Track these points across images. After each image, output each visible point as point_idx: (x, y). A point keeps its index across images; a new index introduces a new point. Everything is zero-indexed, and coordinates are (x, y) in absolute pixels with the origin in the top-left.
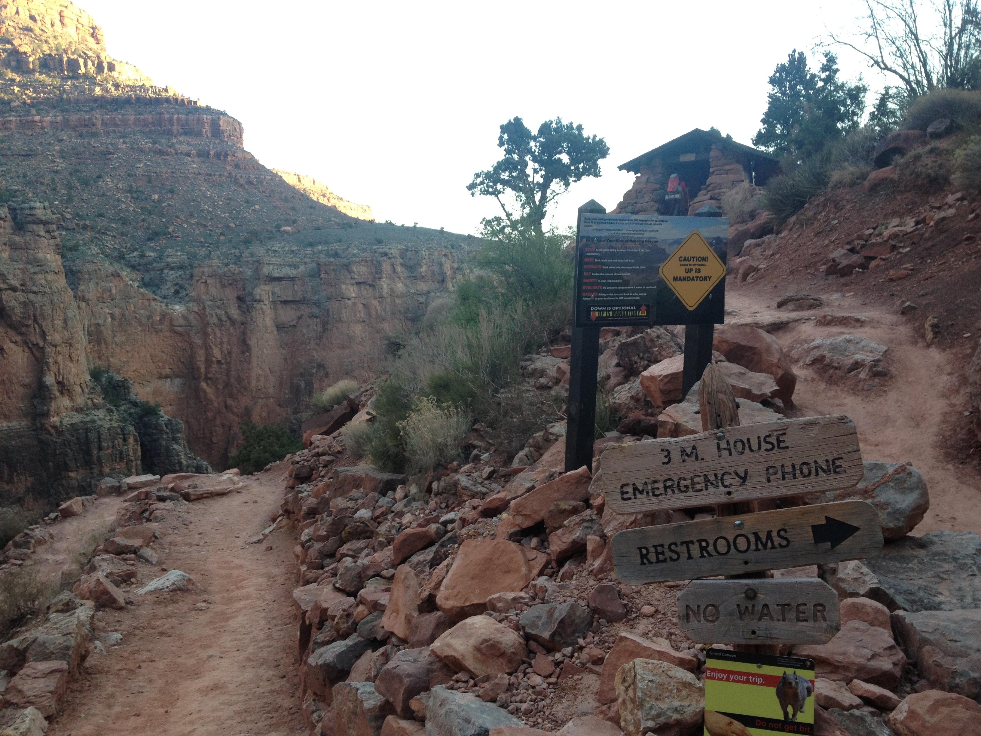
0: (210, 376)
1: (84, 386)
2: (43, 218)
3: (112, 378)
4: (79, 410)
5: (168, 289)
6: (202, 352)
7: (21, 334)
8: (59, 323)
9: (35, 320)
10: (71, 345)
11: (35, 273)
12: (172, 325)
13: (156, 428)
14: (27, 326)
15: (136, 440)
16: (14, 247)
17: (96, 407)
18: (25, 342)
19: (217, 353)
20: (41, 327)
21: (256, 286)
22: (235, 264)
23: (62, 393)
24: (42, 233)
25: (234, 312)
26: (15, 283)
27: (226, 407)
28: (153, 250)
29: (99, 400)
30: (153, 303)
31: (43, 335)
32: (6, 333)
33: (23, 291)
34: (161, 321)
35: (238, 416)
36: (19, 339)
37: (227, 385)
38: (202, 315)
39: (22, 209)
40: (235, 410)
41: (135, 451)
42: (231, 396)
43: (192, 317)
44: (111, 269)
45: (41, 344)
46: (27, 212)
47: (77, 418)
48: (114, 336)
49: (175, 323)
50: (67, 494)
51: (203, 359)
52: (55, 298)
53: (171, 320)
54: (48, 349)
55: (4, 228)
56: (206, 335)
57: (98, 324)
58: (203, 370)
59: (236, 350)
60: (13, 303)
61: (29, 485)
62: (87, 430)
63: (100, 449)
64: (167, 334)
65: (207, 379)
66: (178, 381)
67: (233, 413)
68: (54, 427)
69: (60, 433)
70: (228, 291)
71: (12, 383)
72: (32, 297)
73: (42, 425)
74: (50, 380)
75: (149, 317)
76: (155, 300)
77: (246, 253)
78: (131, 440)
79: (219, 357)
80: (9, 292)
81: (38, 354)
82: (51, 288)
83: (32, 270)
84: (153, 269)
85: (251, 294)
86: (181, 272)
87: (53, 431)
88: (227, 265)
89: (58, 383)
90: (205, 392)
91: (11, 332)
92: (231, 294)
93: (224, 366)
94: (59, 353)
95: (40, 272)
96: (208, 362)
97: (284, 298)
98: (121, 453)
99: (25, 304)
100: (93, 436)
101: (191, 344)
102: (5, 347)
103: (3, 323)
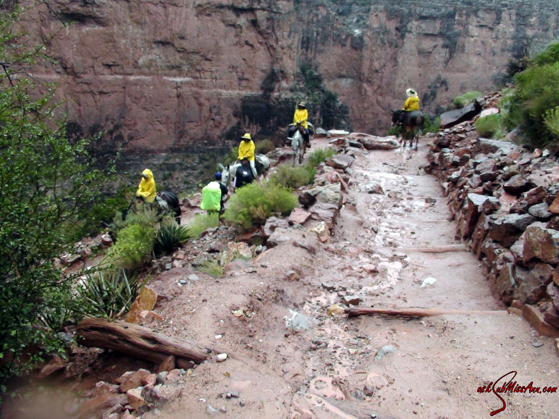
0: (370, 79)
1: (295, 76)
3: (312, 73)
4: (292, 90)
5: (353, 18)
6: (367, 63)
7: (265, 38)
8: (286, 34)
9: (273, 30)
10: (291, 49)
12: (352, 42)
13: (333, 109)
14: (268, 33)
15: (320, 114)
17: (301, 90)
18: (266, 44)
19: (377, 65)
20: (276, 35)
21: (409, 21)
23: (283, 78)
25: (392, 37)
26: (265, 6)
27: (377, 102)
29: (303, 86)
30: (342, 27)
31: (277, 40)
32: (256, 37)
33: (269, 11)
34: (346, 39)
35: (383, 109)
36: (263, 41)
37: (379, 87)
38: (371, 38)
40: (382, 105)
41: (319, 120)
42: (381, 95)
43: (365, 39)
44: (320, 2)
45: (275, 46)
47: (289, 95)
49: (354, 41)
51: (367, 67)
52: (286, 17)
53: (352, 39)
54: (278, 50)
56: (371, 52)
57: (308, 37)
58: (366, 75)
59: (389, 64)
60: (262, 19)
61: (259, 130)
64: (349, 48)
65: (368, 81)
66: (350, 80)
68: (276, 99)
69: (279, 103)
70: (391, 22)
71: (256, 68)
72: (272, 14)
73: (270, 96)
74: (277, 69)
75: (339, 36)
76: (344, 25)
78: (318, 113)
79: (378, 68)
80: (261, 11)
81: (272, 52)
82: (284, 10)
84: (346, 4)
85: (406, 26)
86: (363, 7)
87: (275, 101)
88: (393, 5)
89: (282, 71)
91: (260, 37)
92: (392, 25)
93: (380, 74)
94: (284, 53)
96: (370, 70)
97: (427, 32)
98: (311, 121)
99: (268, 20)
101: (361, 57)
102: (255, 46)
103: (255, 30)
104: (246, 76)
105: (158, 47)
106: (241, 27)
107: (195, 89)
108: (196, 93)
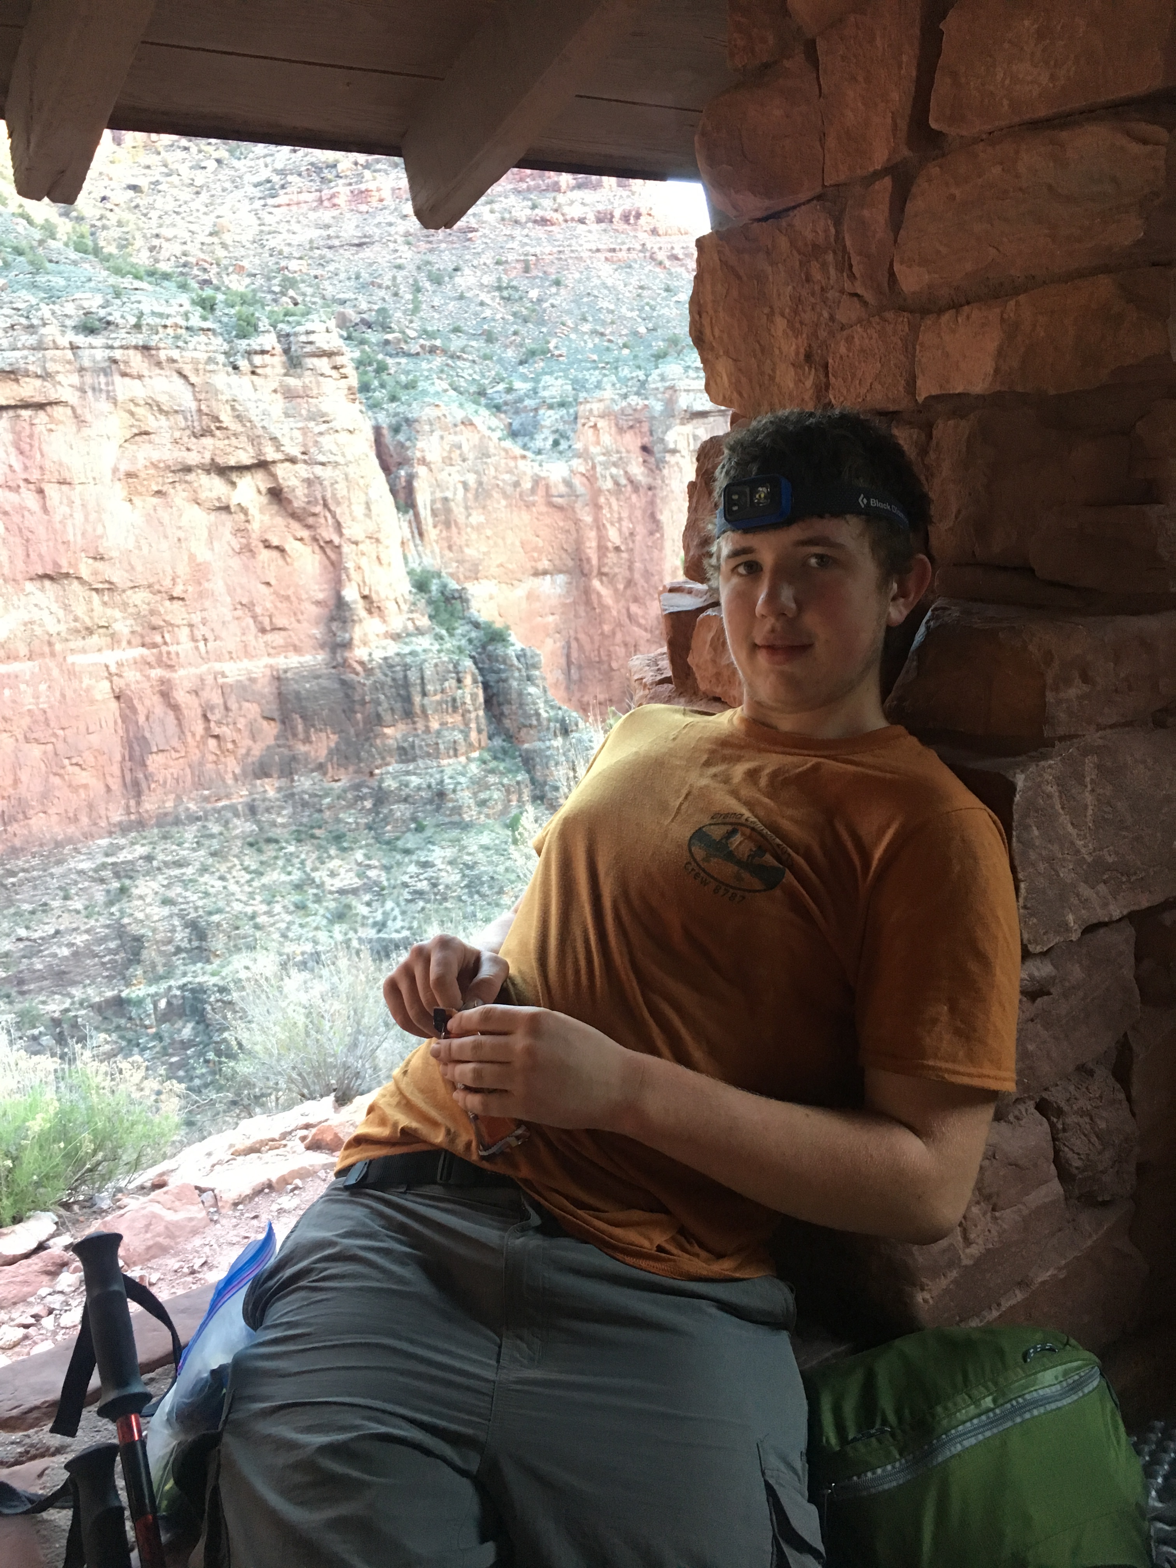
0: (605, 570)
1: (400, 601)
2: (326, 347)
3: (445, 586)
4: (396, 637)
5: (543, 439)
6: (593, 534)
7: (309, 527)
8: (359, 510)
9: (326, 505)
10: (378, 541)
11: (321, 434)
12: (548, 495)
13: (504, 662)
14: (314, 515)
15: (475, 681)
16: (290, 395)
17: (420, 632)
18: (315, 539)
19: (613, 536)
20: (334, 516)
21: (668, 428)
22: (638, 393)
23: (370, 612)
24: (328, 371)
25: (637, 470)
26: (295, 452)
27: (630, 616)
28: (524, 378)
29: (424, 622)
30: (521, 463)
31: (338, 526)
32: (287, 526)
33: (305, 462)
34: (533, 491)
35: (646, 630)
36: (305, 534)
37: (630, 583)
38: (590, 478)
39: (296, 334)
40: (642, 621)
41: (474, 697)
42: (636, 600)
43: (577, 481)
44: (460, 415)
45: (337, 540)
46: (303, 338)
47: (392, 649)
48: (469, 515)
49: (554, 491)
50: (383, 758)
51: (594, 544)
52: (351, 470)
53: (547, 487)
54: (346, 549)
55: (273, 366)
56: (598, 507)
57: (446, 500)
58: (595, 561)
59: (641, 530)
60: (293, 482)
61: (333, 745)
62: (406, 667)
63: (424, 694)
64: (544, 509)
65: (601, 574)
66: (561, 579)
67: (639, 625)
68: (362, 663)
69: (369, 672)
70: (629, 437)
71: (300, 600)
72: (318, 470)
73: (345, 660)
74: (350, 594)
75: (517, 484)
76: (524, 457)
77: (655, 375)
78: (468, 680)
79: (618, 542)
80: (287, 464)
81: (333, 556)
82: (343, 455)
83: (317, 430)
84: (525, 410)
85: (662, 440)
86: (563, 411)
87: (359, 668)
88: (625, 396)
89: (365, 597)
90: (599, 595)
91: (295, 525)
92: (632, 442)
93: (625, 555)
94: (363, 554)
95: (328, 431)
96: (602, 549)
98: (454, 700)
99: (309, 482)
100: (413, 676)
101: (577, 522)
102: (287, 548)
103: (283, 512)
104: (280, 622)
105: (43, 589)
106: (244, 511)
107: (157, 673)
108: (162, 681)
